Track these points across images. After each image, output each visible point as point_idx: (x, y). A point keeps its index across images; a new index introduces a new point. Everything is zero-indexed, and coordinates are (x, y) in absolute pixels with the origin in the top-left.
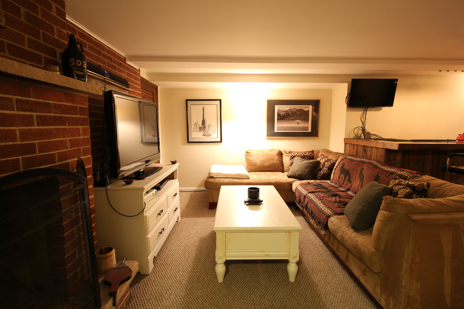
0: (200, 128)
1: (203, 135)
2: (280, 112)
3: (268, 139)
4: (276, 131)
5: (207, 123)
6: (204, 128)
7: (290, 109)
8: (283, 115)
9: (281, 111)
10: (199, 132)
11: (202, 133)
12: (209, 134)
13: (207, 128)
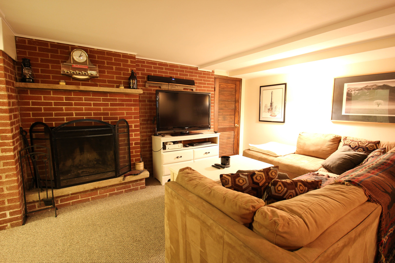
0: (268, 109)
1: (271, 116)
2: (350, 91)
3: (333, 122)
4: (343, 113)
5: (274, 105)
6: (272, 109)
7: (366, 87)
8: (356, 94)
9: (352, 90)
10: (267, 113)
11: (269, 114)
12: (275, 114)
13: (274, 109)
